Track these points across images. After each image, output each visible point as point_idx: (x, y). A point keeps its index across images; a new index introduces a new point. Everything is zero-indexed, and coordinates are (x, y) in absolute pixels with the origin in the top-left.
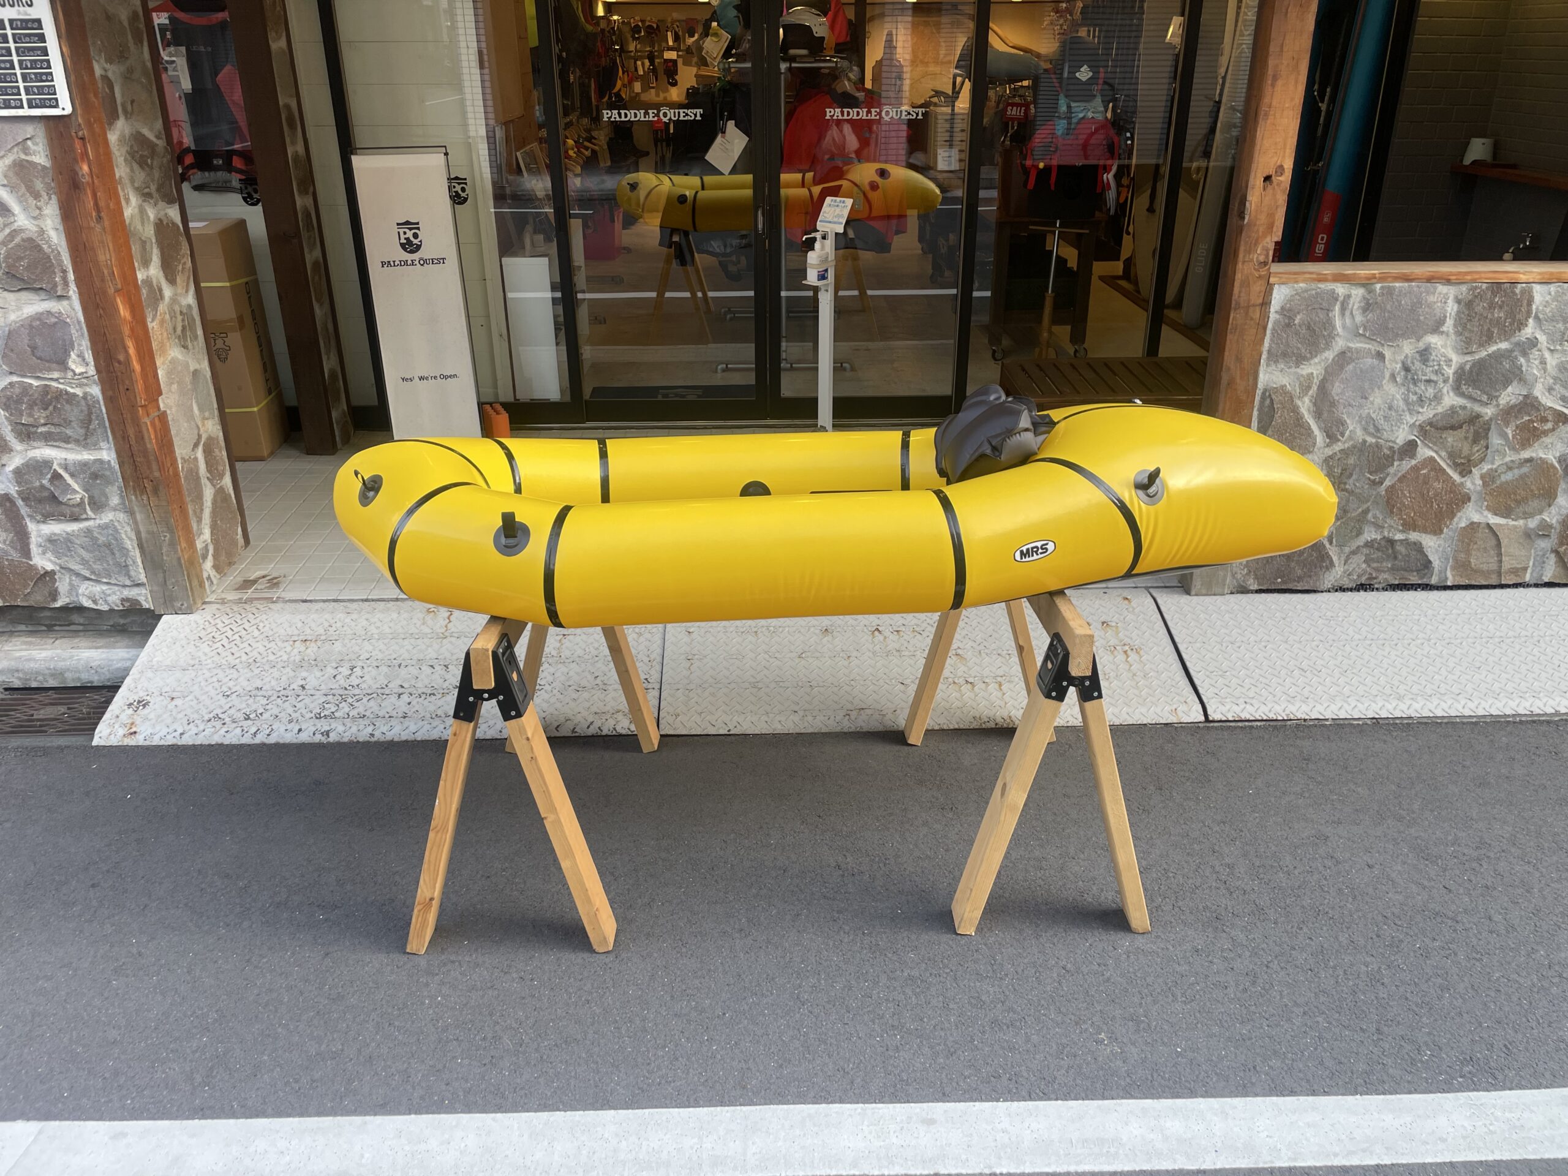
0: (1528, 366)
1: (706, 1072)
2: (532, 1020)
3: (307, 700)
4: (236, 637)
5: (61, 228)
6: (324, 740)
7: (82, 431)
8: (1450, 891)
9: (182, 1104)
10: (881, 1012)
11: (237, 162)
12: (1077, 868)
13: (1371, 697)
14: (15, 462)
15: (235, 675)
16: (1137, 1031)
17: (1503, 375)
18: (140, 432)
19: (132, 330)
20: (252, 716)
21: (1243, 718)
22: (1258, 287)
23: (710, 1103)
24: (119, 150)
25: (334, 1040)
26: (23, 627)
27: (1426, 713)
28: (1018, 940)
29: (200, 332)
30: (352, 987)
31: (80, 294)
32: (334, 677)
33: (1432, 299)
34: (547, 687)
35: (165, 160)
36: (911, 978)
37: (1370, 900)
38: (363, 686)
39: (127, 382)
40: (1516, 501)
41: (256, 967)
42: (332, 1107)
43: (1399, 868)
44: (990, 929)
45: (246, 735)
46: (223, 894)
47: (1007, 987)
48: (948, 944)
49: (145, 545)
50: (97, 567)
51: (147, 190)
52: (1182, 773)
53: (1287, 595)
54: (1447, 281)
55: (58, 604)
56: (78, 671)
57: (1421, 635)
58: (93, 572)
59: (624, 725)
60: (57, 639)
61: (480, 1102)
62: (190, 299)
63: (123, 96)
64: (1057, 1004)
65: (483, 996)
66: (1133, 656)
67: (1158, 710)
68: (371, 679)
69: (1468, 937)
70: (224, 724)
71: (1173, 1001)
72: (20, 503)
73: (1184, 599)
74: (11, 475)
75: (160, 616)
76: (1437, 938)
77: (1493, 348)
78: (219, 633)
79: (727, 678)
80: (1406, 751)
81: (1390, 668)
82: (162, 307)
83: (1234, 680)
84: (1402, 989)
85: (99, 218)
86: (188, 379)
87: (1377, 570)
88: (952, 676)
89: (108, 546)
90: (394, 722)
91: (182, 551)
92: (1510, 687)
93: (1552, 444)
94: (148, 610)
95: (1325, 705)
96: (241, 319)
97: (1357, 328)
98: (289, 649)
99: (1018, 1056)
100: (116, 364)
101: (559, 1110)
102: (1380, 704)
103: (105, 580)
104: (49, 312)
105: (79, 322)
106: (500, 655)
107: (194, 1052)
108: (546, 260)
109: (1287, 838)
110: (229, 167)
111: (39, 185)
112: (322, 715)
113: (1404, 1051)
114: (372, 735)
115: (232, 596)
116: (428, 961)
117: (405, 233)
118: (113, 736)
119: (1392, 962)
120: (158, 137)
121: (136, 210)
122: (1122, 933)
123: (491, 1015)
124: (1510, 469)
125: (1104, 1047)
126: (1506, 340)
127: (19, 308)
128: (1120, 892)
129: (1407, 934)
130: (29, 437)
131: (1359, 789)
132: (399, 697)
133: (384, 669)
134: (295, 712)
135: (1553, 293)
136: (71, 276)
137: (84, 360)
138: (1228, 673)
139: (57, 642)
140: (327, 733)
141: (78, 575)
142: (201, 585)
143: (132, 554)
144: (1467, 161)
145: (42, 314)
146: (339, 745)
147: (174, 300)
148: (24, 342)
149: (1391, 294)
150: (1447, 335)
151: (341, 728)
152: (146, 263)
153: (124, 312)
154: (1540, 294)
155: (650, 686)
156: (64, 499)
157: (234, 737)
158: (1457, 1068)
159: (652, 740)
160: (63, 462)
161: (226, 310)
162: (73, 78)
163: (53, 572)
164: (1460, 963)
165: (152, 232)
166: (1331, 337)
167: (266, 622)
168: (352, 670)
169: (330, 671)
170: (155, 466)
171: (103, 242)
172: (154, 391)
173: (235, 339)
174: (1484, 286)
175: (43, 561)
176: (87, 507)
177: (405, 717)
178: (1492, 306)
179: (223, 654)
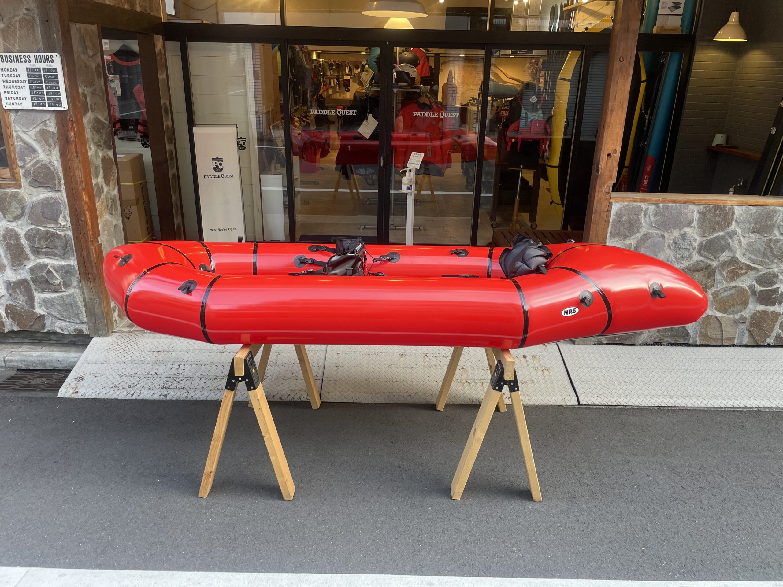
0: (733, 243)
1: (331, 558)
2: (253, 531)
3: (158, 380)
4: (127, 348)
5: (60, 160)
6: (164, 398)
7: (63, 251)
8: (684, 489)
9: (91, 562)
10: (413, 534)
11: (140, 128)
12: (510, 471)
13: (657, 397)
14: (30, 264)
15: (125, 366)
16: (531, 547)
17: (721, 247)
18: (89, 253)
19: (88, 206)
20: (132, 386)
21: (596, 404)
22: (605, 203)
23: (331, 572)
24: (88, 126)
25: (161, 536)
26: (28, 341)
27: (683, 405)
28: (480, 504)
29: (119, 207)
30: (171, 513)
31: (66, 190)
32: (171, 369)
33: (686, 211)
34: (270, 378)
35: (108, 130)
36: (428, 519)
37: (646, 491)
38: (184, 374)
39: (85, 230)
40: (729, 306)
41: (128, 502)
42: (159, 567)
43: (662, 477)
44: (467, 498)
45: (128, 395)
46: (114, 469)
47: (473, 525)
48: (447, 504)
49: (87, 304)
50: (65, 314)
51: (99, 144)
52: (564, 429)
53: (621, 346)
54: (694, 204)
55: (45, 331)
56: (52, 362)
57: (683, 368)
58: (62, 316)
59: (304, 397)
60: (43, 347)
61: (226, 567)
62: (116, 192)
63: (91, 101)
64: (495, 533)
65: (231, 519)
66: (546, 373)
67: (556, 399)
68: (188, 371)
69: (690, 510)
70: (119, 389)
71: (549, 534)
72: (31, 283)
73: (572, 346)
74: (28, 271)
75: (92, 338)
76: (675, 510)
77: (716, 235)
78: (119, 346)
79: (354, 376)
80: (672, 423)
81: (667, 383)
82: (102, 196)
83: (593, 386)
84: (656, 533)
85: (77, 156)
86: (112, 229)
87: (663, 336)
88: (460, 378)
89: (70, 304)
90: (197, 391)
91: (104, 307)
92: (724, 394)
93: (745, 280)
94: (87, 335)
95: (635, 399)
96: (137, 200)
97: (652, 223)
98: (151, 355)
99: (475, 556)
100: (80, 222)
101: (262, 572)
102: (661, 400)
103: (67, 320)
104: (51, 197)
105: (65, 202)
106: (248, 361)
107: (98, 539)
108: (280, 176)
109: (610, 461)
110: (136, 130)
111: (51, 141)
112: (164, 387)
113: (654, 561)
114: (187, 397)
115: (126, 329)
116: (206, 503)
117: (216, 163)
118: (67, 393)
119: (653, 520)
120: (105, 120)
121: (94, 153)
122: (529, 502)
123: (234, 528)
124: (726, 291)
125: (514, 554)
126: (722, 231)
127: (38, 195)
128: (529, 483)
129: (662, 508)
130: (38, 253)
131: (647, 440)
132: (200, 379)
133: (194, 366)
134: (152, 385)
135: (744, 210)
136: (63, 182)
137: (66, 219)
138: (590, 382)
139: (44, 348)
140: (166, 396)
141: (55, 317)
142: (112, 324)
143: (81, 308)
144: (714, 144)
145: (48, 198)
146: (171, 401)
147: (108, 193)
148: (39, 210)
149: (667, 209)
150: (694, 228)
151: (173, 393)
152: (97, 176)
153: (85, 198)
154: (738, 211)
155: (318, 378)
156: (51, 282)
157: (122, 395)
158: (678, 570)
159: (316, 403)
160: (53, 265)
161: (131, 195)
162: (69, 94)
163: (44, 316)
164: (685, 522)
165: (100, 162)
166: (639, 227)
167: (141, 342)
168: (179, 366)
169: (169, 366)
170: (95, 268)
171: (78, 167)
172: (96, 234)
173: (134, 209)
174: (711, 206)
175: (39, 310)
176: (62, 286)
177: (202, 389)
178: (715, 215)
179: (120, 356)
